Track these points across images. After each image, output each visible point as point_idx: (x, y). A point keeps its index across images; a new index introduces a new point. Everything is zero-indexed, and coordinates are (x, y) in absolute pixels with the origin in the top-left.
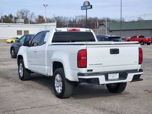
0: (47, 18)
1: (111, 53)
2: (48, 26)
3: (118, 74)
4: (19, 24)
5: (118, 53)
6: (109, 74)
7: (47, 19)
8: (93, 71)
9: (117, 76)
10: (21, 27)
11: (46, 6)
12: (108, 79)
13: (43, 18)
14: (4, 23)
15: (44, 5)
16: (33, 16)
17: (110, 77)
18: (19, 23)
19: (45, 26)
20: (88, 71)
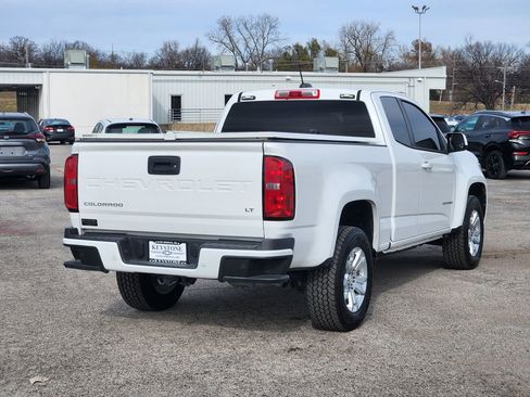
0: (446, 48)
1: (150, 172)
2: (416, 80)
3: (183, 246)
4: (320, 74)
5: (176, 172)
6: (151, 243)
7: (444, 53)
8: (101, 226)
9: (179, 253)
10: (326, 82)
11: (420, 11)
12: (148, 259)
13: (430, 51)
14: (276, 73)
15: (416, 9)
16: (391, 42)
17: (156, 251)
18: (321, 70)
19: (407, 80)
20: (85, 222)
